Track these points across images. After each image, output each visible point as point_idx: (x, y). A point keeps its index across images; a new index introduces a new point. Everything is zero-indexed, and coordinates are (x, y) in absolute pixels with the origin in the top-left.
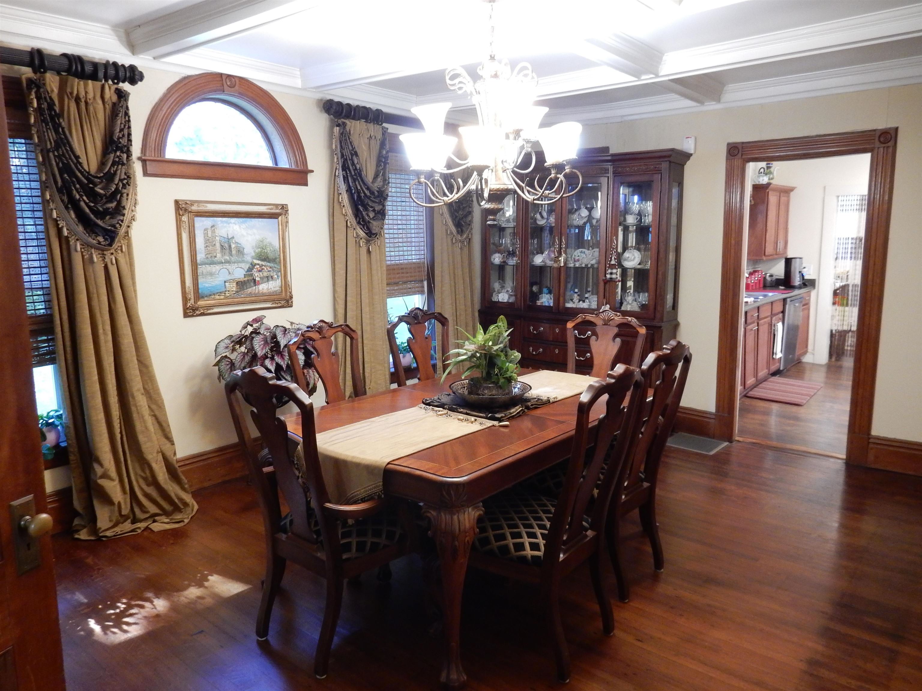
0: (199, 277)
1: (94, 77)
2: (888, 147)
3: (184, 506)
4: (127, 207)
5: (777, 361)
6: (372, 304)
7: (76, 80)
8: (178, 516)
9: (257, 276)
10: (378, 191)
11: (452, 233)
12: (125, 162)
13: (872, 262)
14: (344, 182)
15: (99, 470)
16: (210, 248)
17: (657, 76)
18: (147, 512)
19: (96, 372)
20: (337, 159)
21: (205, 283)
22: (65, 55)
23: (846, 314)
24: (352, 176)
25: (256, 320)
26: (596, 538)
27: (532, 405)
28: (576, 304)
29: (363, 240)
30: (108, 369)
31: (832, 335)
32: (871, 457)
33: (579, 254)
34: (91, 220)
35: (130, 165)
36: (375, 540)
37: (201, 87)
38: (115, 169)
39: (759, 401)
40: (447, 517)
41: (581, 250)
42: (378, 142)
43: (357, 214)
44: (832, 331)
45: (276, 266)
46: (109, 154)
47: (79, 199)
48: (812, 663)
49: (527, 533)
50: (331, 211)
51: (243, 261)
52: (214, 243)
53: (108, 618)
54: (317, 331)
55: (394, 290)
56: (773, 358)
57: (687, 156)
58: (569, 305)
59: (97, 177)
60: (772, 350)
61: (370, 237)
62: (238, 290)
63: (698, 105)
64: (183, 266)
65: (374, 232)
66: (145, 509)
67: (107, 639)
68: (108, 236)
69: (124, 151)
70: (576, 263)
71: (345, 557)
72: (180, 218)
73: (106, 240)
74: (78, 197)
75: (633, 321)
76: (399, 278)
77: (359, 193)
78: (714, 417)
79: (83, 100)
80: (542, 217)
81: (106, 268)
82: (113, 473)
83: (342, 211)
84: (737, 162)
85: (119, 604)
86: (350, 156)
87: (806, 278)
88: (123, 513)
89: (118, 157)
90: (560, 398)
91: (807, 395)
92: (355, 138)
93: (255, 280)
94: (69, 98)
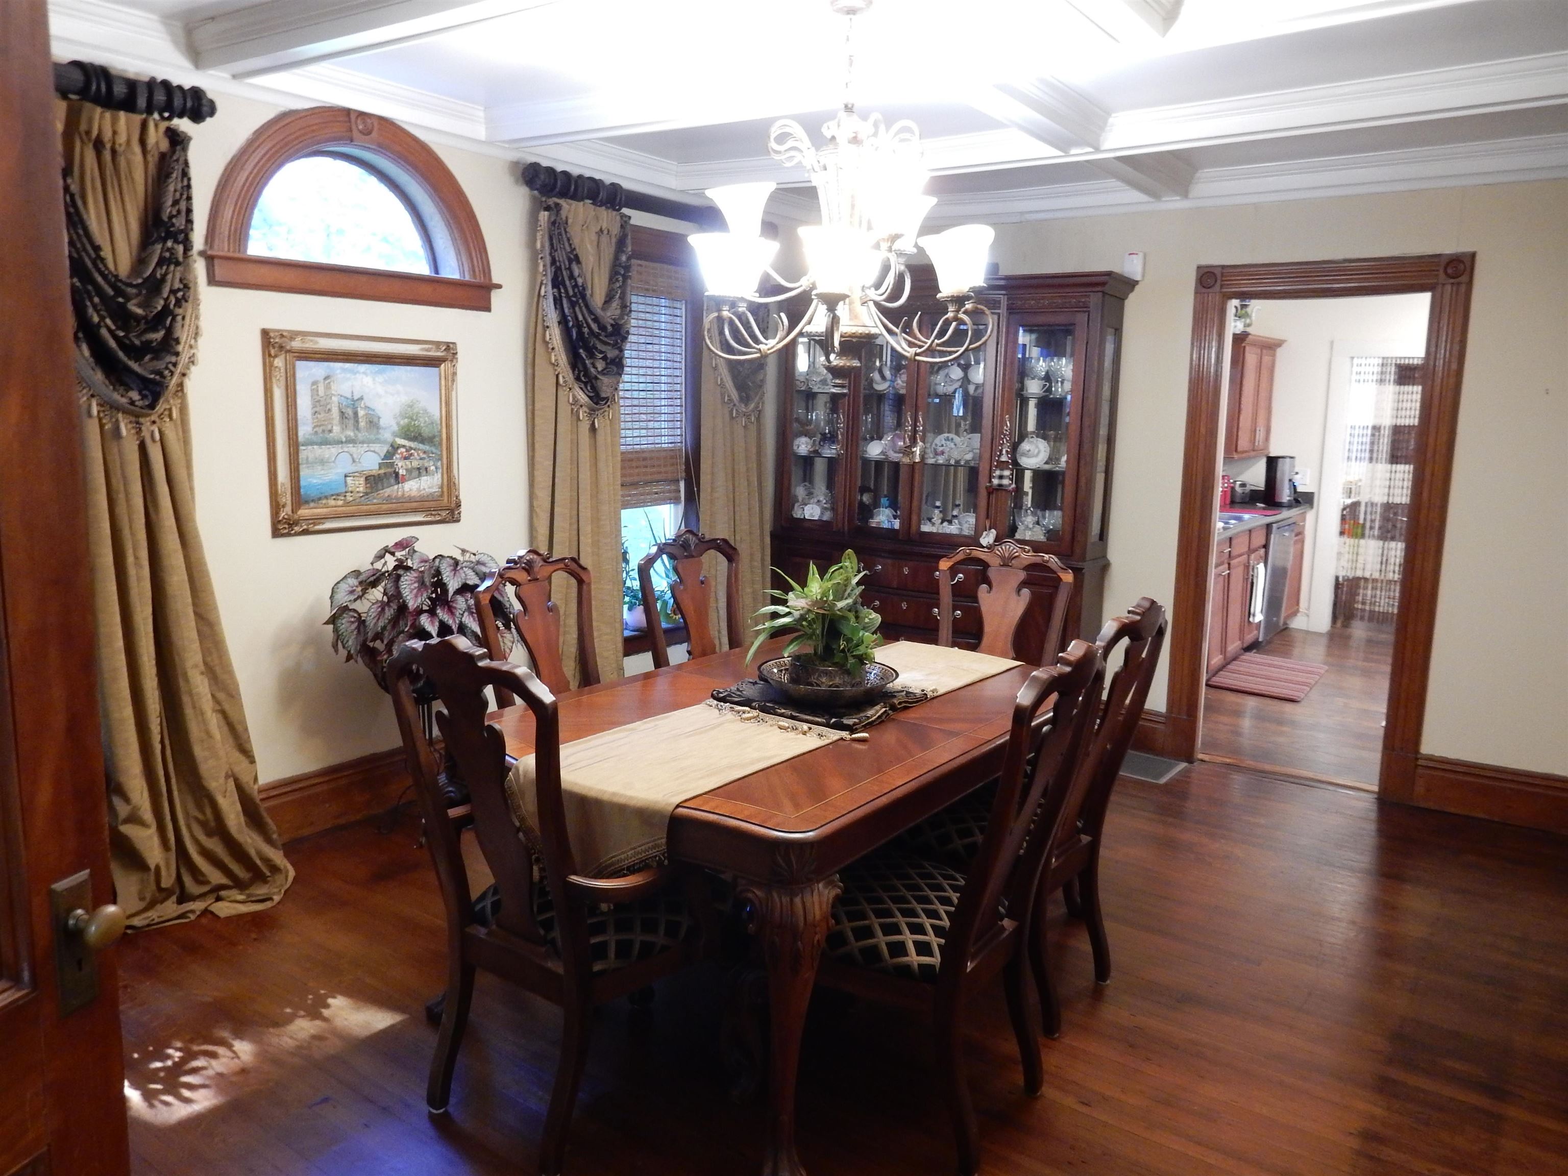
0: (301, 467)
1: (128, 104)
2: (1459, 284)
3: (270, 872)
4: (183, 341)
5: (1254, 626)
6: (596, 520)
7: (99, 110)
8: (261, 890)
9: (402, 467)
10: (612, 325)
11: (730, 400)
12: (181, 259)
13: (1428, 471)
14: (556, 308)
15: (123, 810)
16: (322, 416)
17: (1097, 150)
18: (207, 882)
19: (120, 634)
20: (544, 266)
21: (311, 478)
22: (77, 64)
23: (1361, 550)
24: (568, 297)
25: (401, 545)
26: (1018, 932)
27: (900, 703)
28: (937, 526)
29: (585, 409)
30: (142, 629)
31: (1338, 586)
32: (1420, 788)
33: (943, 442)
34: (119, 361)
35: (188, 265)
36: (649, 938)
37: (313, 131)
38: (163, 271)
39: (1229, 693)
40: (784, 900)
41: (946, 435)
42: (614, 240)
43: (575, 362)
44: (1337, 578)
45: (434, 450)
46: (153, 243)
47: (99, 322)
48: (1369, 1136)
49: (908, 924)
50: (530, 356)
51: (377, 441)
52: (329, 407)
53: (153, 1076)
54: (523, 568)
55: (630, 495)
56: (1249, 622)
57: (1131, 284)
58: (926, 528)
59: (131, 285)
60: (1247, 608)
61: (597, 404)
62: (368, 491)
63: (1151, 200)
64: (274, 445)
65: (603, 395)
66: (201, 878)
67: (156, 1115)
68: (149, 390)
69: (180, 240)
70: (939, 458)
71: (597, 967)
72: (270, 362)
73: (144, 397)
74: (96, 319)
75: (1052, 560)
76: (638, 475)
77: (579, 326)
78: (1162, 719)
79: (108, 146)
80: (883, 377)
81: (142, 448)
82: (147, 814)
83: (550, 358)
84: (1213, 297)
85: (170, 1051)
86: (567, 263)
87: (1299, 489)
88: (163, 885)
89: (168, 250)
90: (941, 691)
91: (1304, 684)
92: (575, 231)
93: (397, 474)
94: (82, 142)
